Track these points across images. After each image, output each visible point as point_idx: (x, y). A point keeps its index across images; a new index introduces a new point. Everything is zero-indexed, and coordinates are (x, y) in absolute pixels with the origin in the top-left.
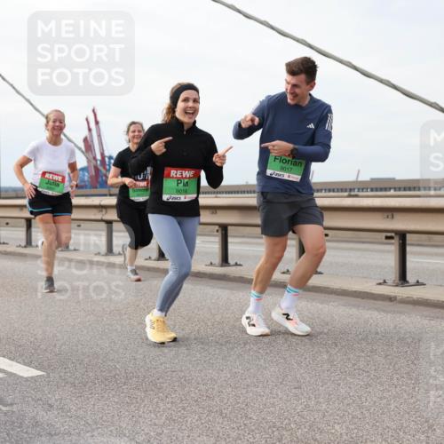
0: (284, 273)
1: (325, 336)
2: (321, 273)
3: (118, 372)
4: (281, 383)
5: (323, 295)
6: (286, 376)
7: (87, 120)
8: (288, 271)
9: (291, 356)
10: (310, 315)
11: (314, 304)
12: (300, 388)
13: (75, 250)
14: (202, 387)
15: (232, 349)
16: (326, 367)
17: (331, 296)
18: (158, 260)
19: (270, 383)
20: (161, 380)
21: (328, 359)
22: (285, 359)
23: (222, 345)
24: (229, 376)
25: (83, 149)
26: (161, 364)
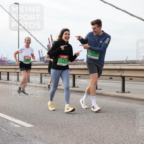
0: (117, 92)
1: (131, 115)
2: (130, 93)
3: (59, 126)
4: (116, 131)
5: (131, 100)
6: (118, 129)
7: (49, 39)
8: (118, 91)
9: (119, 121)
10: (126, 107)
11: (127, 103)
12: (122, 133)
13: (44, 84)
14: (88, 131)
15: (98, 119)
16: (132, 125)
17: (134, 101)
18: (73, 87)
19: (112, 131)
20: (74, 129)
21: (133, 123)
22: (117, 122)
23: (95, 117)
24: (97, 128)
25: (47, 49)
26: (74, 123)
